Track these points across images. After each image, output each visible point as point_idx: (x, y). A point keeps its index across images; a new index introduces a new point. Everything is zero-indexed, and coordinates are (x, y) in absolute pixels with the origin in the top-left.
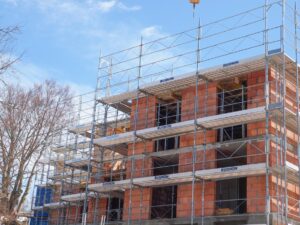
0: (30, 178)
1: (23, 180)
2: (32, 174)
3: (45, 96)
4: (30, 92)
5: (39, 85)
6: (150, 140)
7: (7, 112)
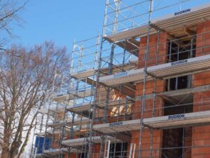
0: (29, 130)
1: (23, 132)
2: (31, 127)
3: (44, 55)
4: (31, 52)
5: (39, 46)
6: (161, 78)
7: (10, 69)
